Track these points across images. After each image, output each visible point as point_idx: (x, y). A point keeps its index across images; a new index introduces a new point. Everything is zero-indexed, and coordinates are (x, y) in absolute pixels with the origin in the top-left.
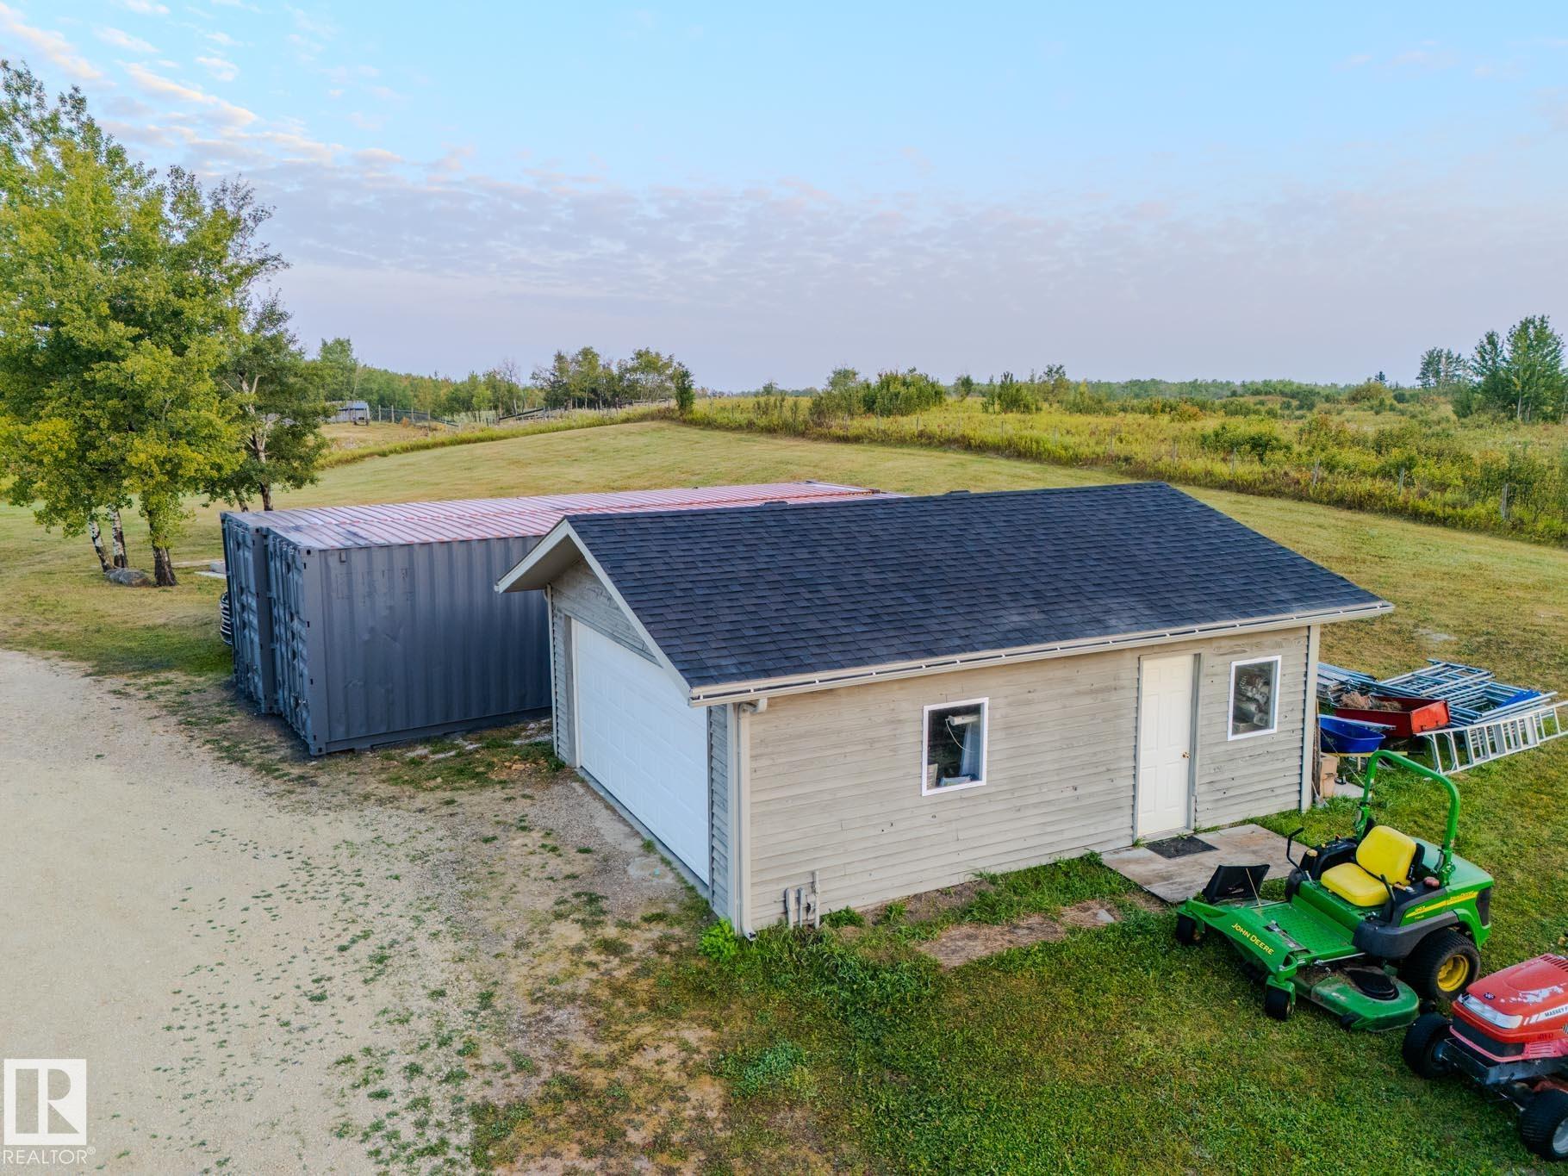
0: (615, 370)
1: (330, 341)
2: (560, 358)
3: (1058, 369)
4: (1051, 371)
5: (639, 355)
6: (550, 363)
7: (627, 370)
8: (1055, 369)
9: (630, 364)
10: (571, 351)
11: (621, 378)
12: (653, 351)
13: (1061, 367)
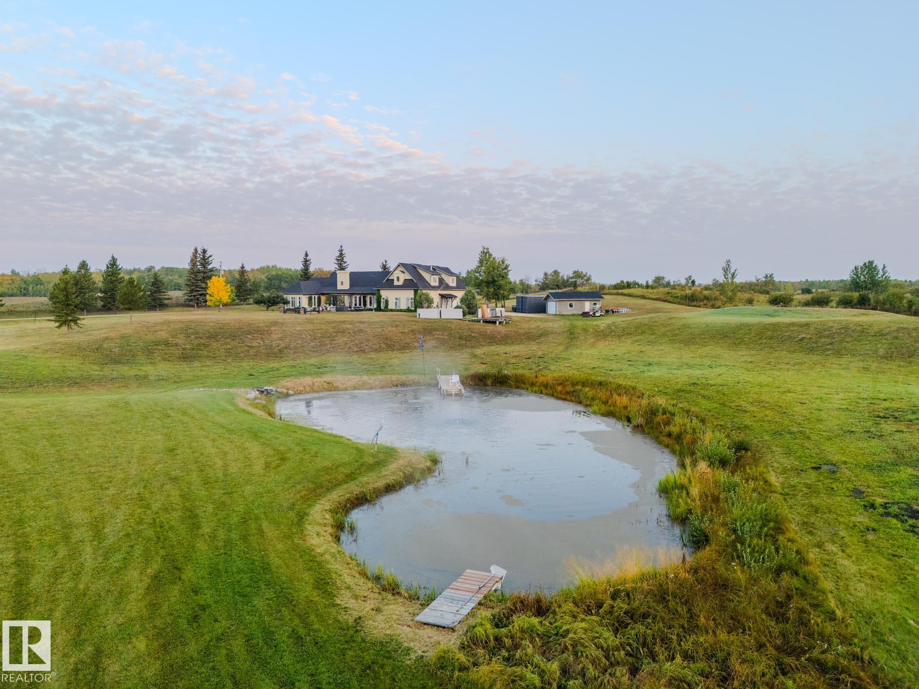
0: (565, 278)
1: (470, 270)
2: (546, 274)
3: (770, 276)
4: (767, 276)
5: (575, 272)
6: (542, 276)
7: (570, 278)
8: (769, 276)
9: (571, 275)
10: (550, 271)
11: (568, 281)
12: (580, 271)
13: (772, 274)
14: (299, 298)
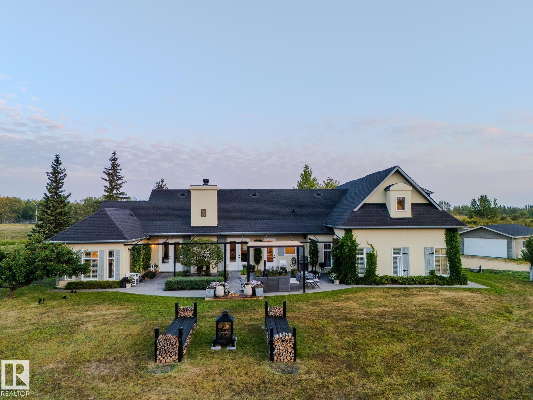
14: (111, 254)
